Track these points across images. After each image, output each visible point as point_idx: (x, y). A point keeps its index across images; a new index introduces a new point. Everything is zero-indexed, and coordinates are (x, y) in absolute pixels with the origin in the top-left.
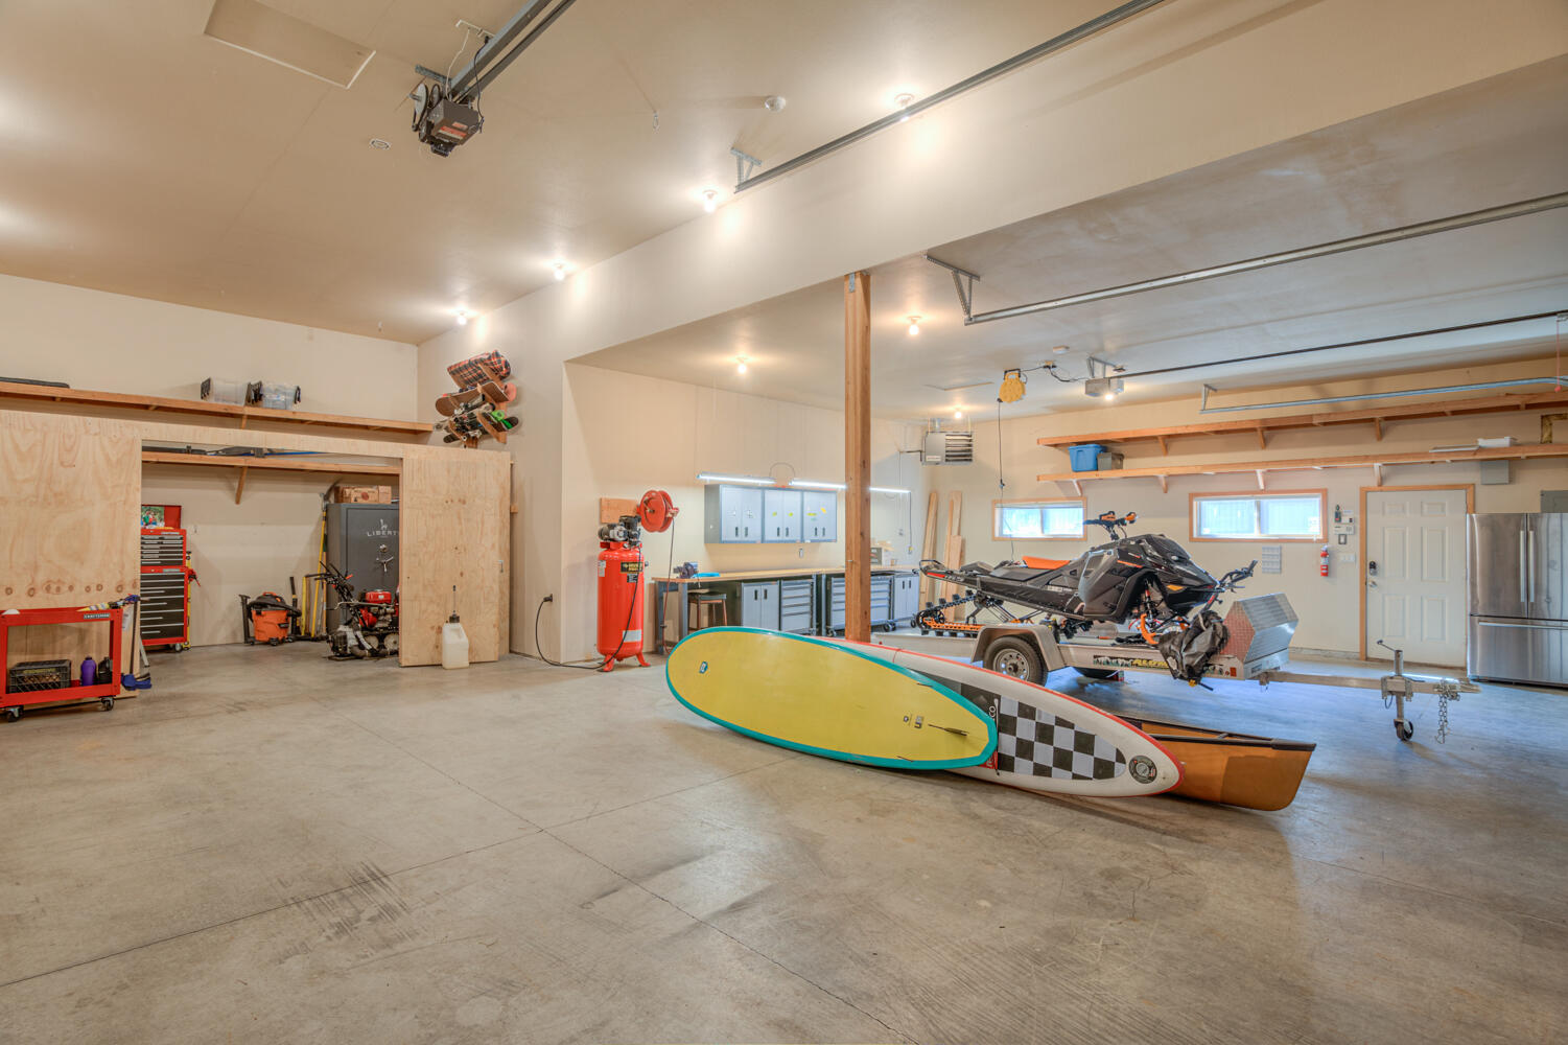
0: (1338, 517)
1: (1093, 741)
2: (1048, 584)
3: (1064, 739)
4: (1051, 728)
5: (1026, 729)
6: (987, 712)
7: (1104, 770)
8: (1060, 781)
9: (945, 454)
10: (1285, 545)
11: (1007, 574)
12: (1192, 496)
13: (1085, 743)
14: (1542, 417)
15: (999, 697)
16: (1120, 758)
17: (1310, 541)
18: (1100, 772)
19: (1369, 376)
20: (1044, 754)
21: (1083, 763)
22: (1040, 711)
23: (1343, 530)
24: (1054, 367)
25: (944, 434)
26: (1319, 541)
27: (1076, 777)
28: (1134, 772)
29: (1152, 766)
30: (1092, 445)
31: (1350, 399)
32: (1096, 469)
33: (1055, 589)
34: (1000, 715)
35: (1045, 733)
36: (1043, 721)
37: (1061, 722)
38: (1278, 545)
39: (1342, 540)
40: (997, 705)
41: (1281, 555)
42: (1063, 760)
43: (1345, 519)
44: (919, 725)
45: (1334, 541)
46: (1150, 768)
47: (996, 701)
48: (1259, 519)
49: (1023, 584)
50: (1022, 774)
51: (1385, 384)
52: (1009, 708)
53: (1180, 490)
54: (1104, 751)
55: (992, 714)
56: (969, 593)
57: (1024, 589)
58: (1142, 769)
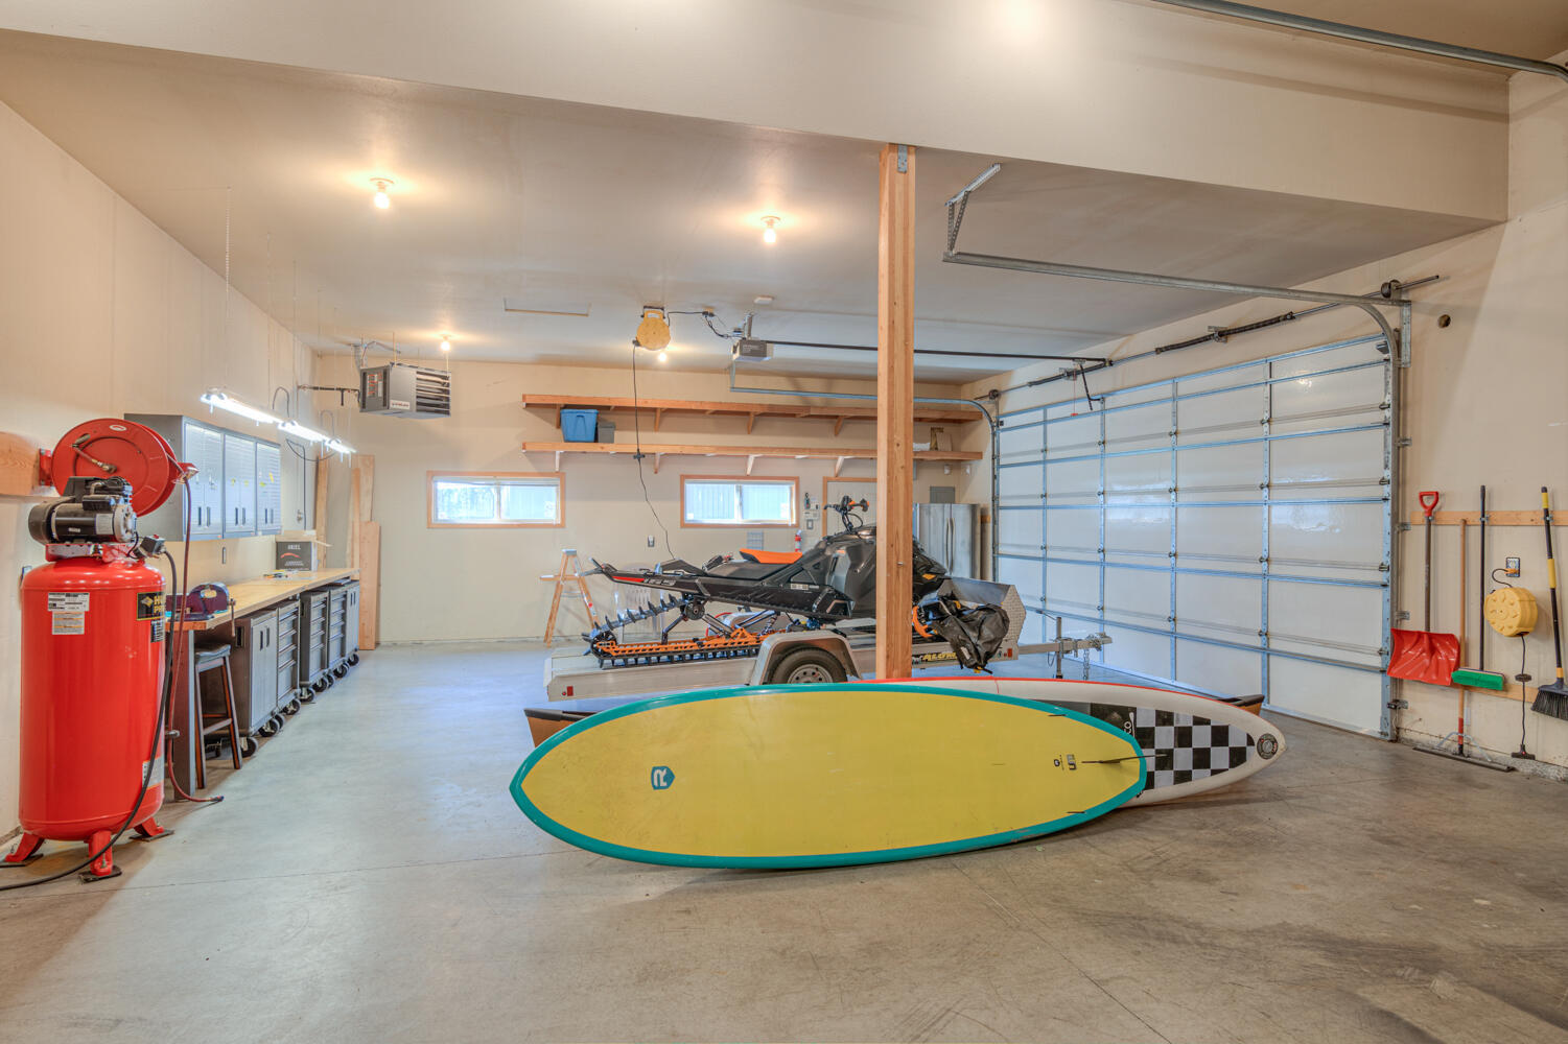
0: (808, 503)
1: (1227, 733)
2: (789, 581)
3: (1202, 737)
4: (1189, 729)
5: (1165, 738)
6: (1123, 728)
7: (1238, 757)
8: (1202, 781)
9: (415, 400)
10: (766, 530)
11: (735, 572)
12: (684, 478)
13: (1220, 735)
14: (932, 429)
15: (1134, 710)
16: (1250, 741)
17: (785, 526)
18: (1235, 760)
19: (830, 377)
20: (1183, 758)
21: (1220, 756)
22: (1178, 715)
23: (810, 516)
24: (712, 315)
25: (415, 370)
26: (793, 526)
27: (1214, 772)
28: (1261, 752)
29: (1274, 742)
30: (593, 411)
31: (816, 394)
32: (596, 440)
33: (800, 587)
34: (1137, 730)
35: (1184, 736)
36: (1182, 724)
37: (1199, 721)
38: (760, 530)
39: (810, 524)
40: (1132, 720)
41: (763, 541)
42: (1202, 759)
43: (813, 506)
44: (1073, 766)
45: (803, 524)
46: (1273, 743)
47: (1131, 715)
48: (741, 504)
49: (758, 584)
50: (1165, 787)
51: (841, 386)
52: (1145, 720)
53: (672, 471)
54: (1236, 740)
55: (1128, 730)
56: (672, 599)
57: (760, 590)
58: (1268, 747)
